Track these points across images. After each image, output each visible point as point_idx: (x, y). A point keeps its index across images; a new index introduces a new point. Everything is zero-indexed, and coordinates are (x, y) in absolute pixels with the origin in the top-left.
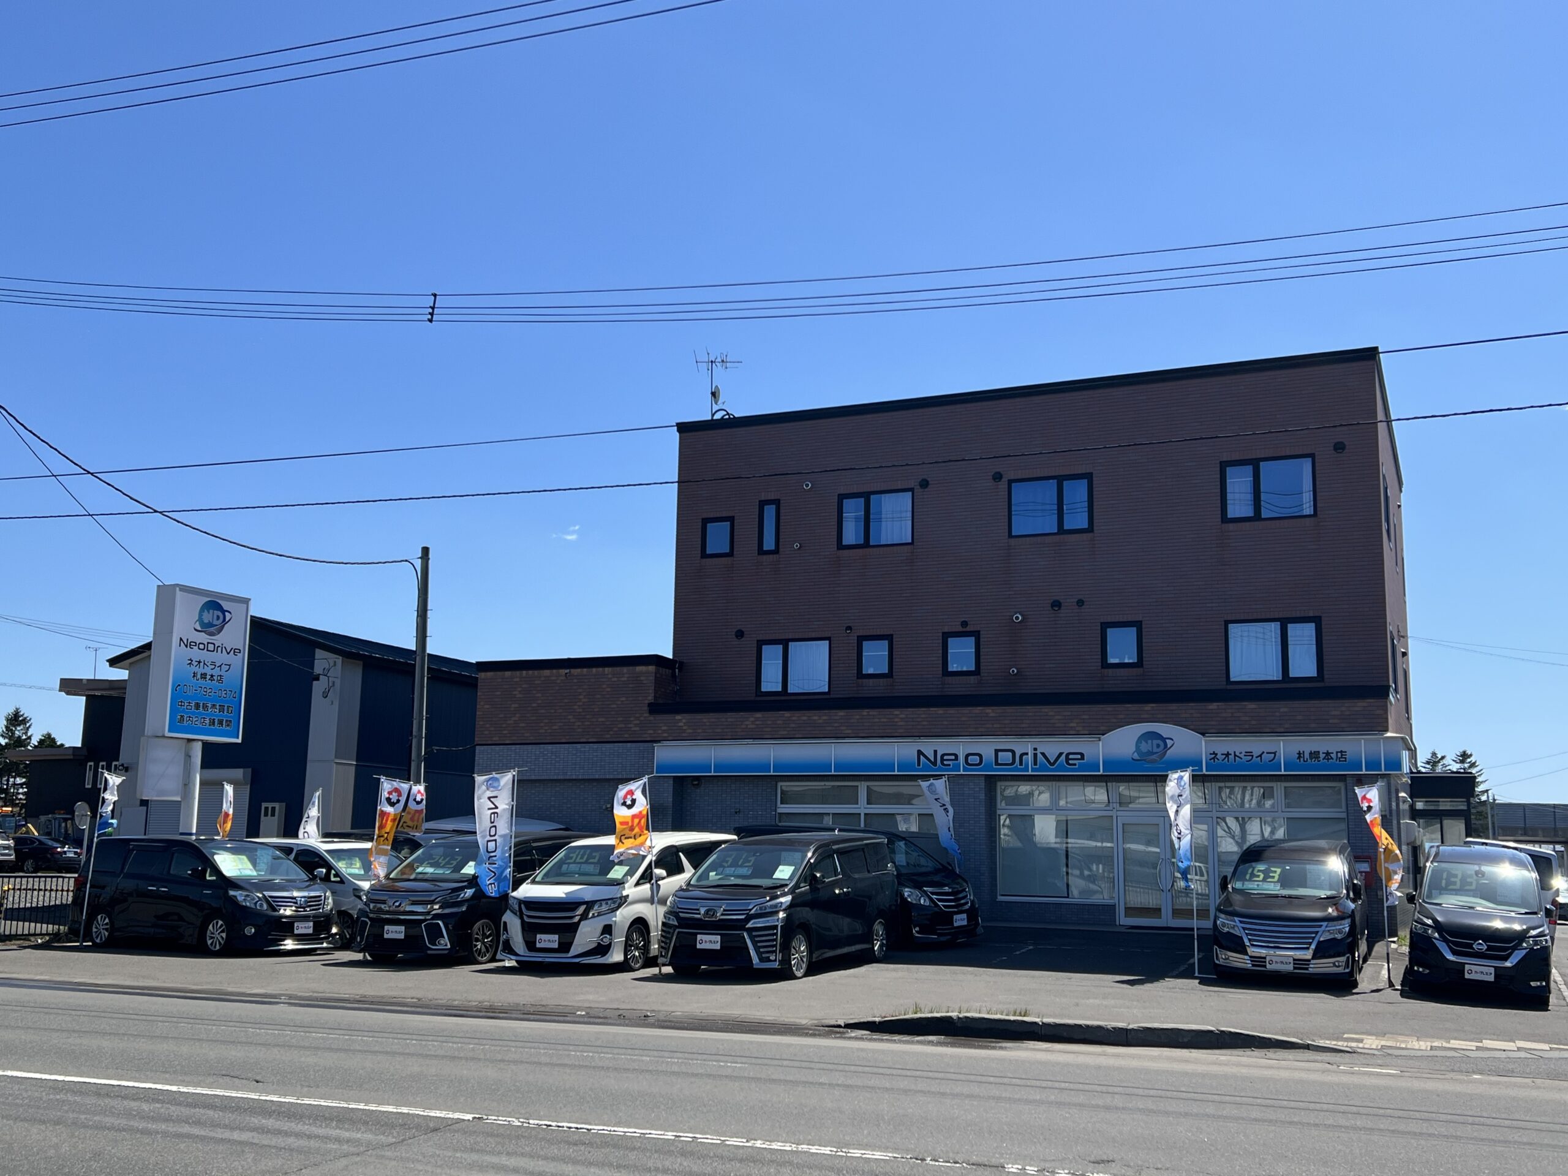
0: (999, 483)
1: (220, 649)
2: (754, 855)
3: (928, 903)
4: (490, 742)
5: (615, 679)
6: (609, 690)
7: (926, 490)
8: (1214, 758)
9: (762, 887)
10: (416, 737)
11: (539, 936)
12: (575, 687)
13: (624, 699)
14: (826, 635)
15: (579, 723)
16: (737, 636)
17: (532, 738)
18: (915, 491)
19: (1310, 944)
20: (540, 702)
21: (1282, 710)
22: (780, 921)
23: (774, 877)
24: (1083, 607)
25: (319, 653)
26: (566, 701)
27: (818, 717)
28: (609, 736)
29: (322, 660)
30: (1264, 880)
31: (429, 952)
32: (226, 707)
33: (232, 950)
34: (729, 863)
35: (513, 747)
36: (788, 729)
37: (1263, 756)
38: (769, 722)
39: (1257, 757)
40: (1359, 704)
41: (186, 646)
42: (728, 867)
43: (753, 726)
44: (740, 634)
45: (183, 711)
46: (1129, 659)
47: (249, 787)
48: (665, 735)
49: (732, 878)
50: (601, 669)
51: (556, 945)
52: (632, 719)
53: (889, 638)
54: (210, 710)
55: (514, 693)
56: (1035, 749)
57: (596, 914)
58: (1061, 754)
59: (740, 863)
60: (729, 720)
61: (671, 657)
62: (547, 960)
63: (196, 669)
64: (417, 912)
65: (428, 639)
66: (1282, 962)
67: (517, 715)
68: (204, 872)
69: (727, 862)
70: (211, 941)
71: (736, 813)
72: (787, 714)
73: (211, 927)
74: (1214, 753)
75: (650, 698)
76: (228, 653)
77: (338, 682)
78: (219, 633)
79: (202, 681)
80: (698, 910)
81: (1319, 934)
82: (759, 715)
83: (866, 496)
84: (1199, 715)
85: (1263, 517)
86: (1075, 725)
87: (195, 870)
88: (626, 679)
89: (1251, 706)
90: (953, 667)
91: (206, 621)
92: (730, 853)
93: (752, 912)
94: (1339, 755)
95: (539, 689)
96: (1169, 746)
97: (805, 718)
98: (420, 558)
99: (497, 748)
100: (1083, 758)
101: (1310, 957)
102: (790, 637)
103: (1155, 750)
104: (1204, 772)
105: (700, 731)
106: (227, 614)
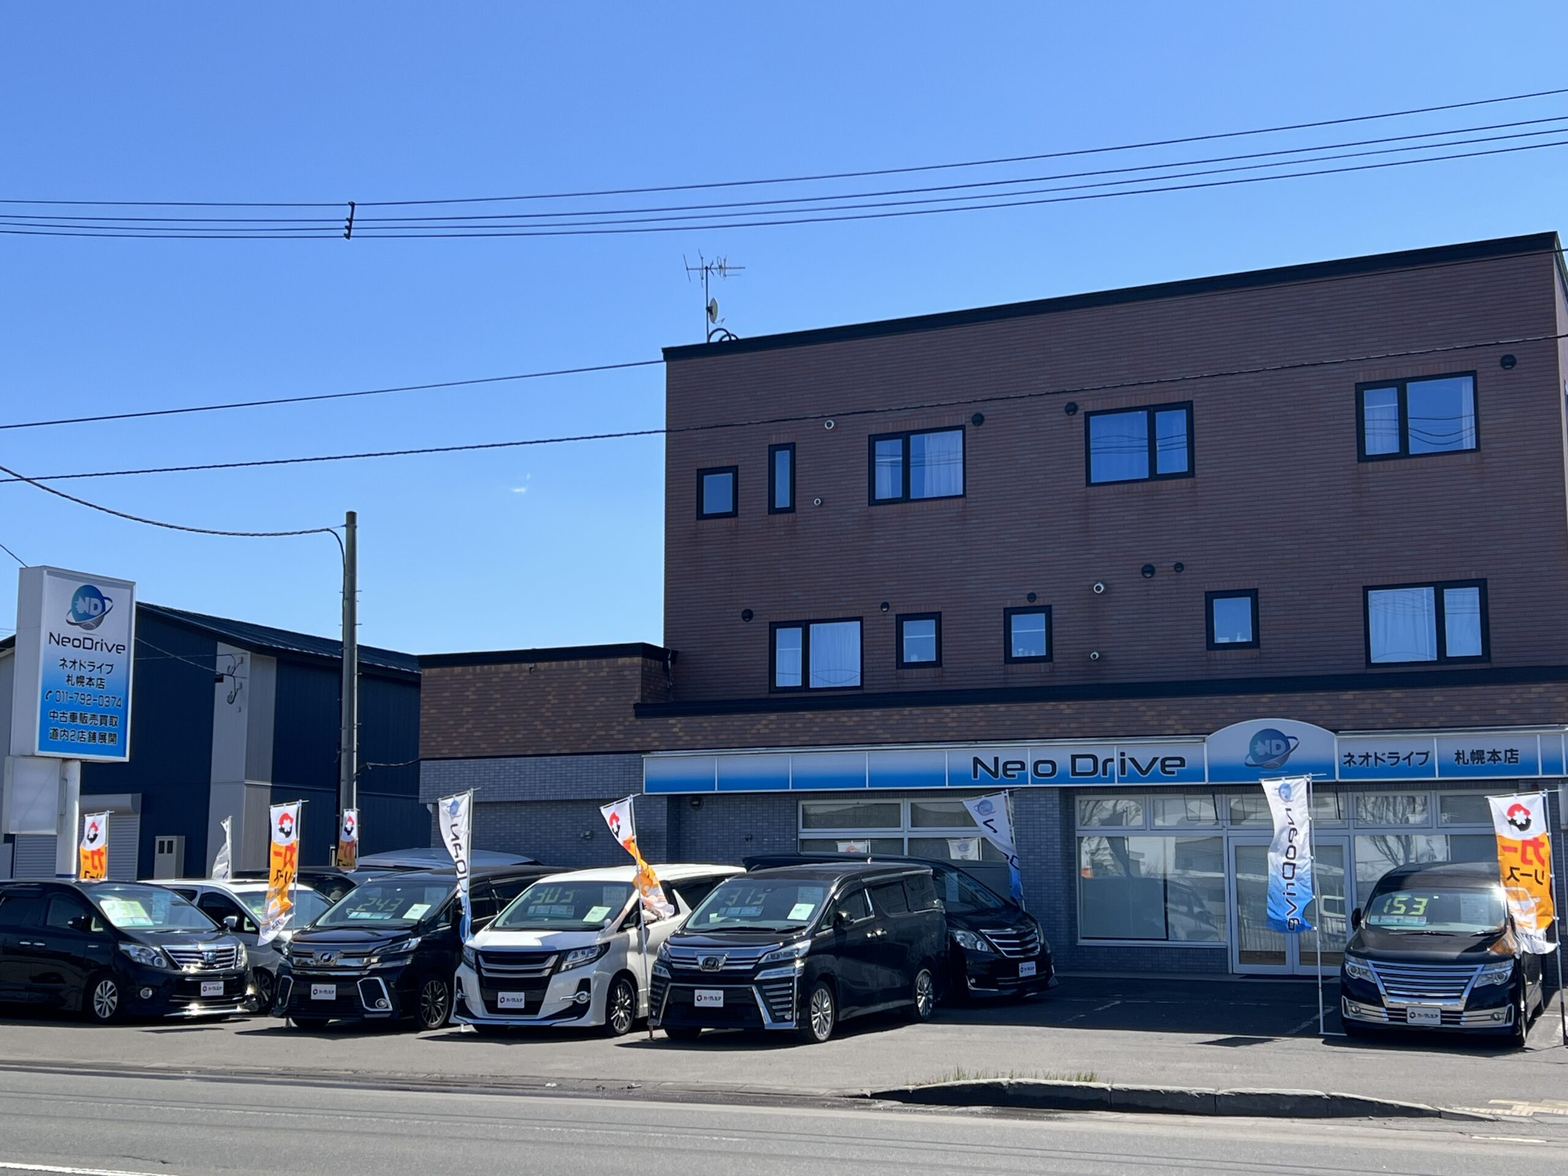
0: (1073, 417)
1: (99, 646)
2: (764, 891)
3: (986, 948)
4: (437, 756)
5: (592, 675)
6: (584, 688)
7: (980, 427)
8: (1349, 762)
9: (774, 930)
10: (345, 750)
11: (500, 995)
12: (542, 686)
13: (603, 699)
14: (857, 615)
15: (549, 731)
16: (744, 618)
17: (489, 750)
18: (967, 429)
19: (1462, 991)
20: (499, 704)
21: (1436, 699)
22: (796, 971)
23: (789, 918)
24: (1183, 572)
25: (222, 648)
26: (531, 703)
27: (849, 718)
28: (585, 746)
29: (227, 657)
30: (1406, 913)
31: (366, 1016)
32: (109, 718)
33: (124, 1017)
34: (734, 902)
35: (467, 762)
36: (811, 734)
37: (1411, 757)
38: (787, 726)
39: (1404, 759)
40: (1533, 690)
41: (58, 643)
42: (733, 906)
43: (767, 731)
44: (748, 615)
45: (57, 724)
46: (1242, 637)
47: (139, 816)
48: (657, 743)
49: (738, 920)
50: (573, 662)
51: (522, 1005)
52: (614, 724)
53: (937, 616)
54: (89, 722)
55: (467, 694)
56: (1123, 754)
57: (570, 967)
58: (1155, 759)
59: (747, 902)
60: (735, 723)
61: (662, 646)
62: (511, 1023)
63: (71, 672)
64: (350, 967)
65: (357, 628)
66: (1427, 1015)
67: (471, 722)
68: (88, 922)
69: (732, 900)
70: (100, 1006)
71: (747, 839)
72: (809, 715)
73: (98, 990)
74: (1349, 755)
75: (637, 698)
76: (110, 651)
77: (246, 683)
78: (97, 626)
79: (79, 686)
80: (695, 959)
81: (1473, 979)
82: (773, 717)
83: (905, 436)
84: (1329, 707)
85: (1411, 453)
86: (1172, 722)
87: (77, 920)
88: (605, 674)
89: (1396, 694)
90: (1018, 652)
91: (81, 612)
92: (736, 889)
93: (762, 961)
94: (1509, 754)
95: (498, 688)
96: (1292, 747)
97: (832, 720)
98: (345, 526)
99: (447, 763)
100: (1183, 763)
101: (1461, 1008)
102: (811, 618)
103: (1275, 752)
104: (1338, 779)
105: (699, 738)
106: (106, 601)
